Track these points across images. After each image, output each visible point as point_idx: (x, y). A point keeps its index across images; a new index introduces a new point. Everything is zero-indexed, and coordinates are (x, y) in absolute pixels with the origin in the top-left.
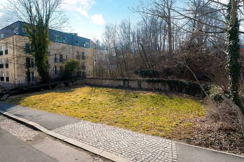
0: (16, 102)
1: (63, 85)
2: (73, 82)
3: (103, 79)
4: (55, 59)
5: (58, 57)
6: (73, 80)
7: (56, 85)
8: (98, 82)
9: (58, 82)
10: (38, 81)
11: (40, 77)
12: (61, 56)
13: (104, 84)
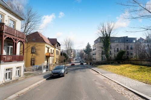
0: (96, 67)
1: (117, 63)
2: (123, 61)
3: (142, 61)
4: (115, 50)
5: (116, 49)
6: (122, 61)
7: (113, 62)
8: (139, 62)
9: (114, 61)
10: (106, 60)
11: (106, 59)
12: (118, 49)
13: (143, 64)
